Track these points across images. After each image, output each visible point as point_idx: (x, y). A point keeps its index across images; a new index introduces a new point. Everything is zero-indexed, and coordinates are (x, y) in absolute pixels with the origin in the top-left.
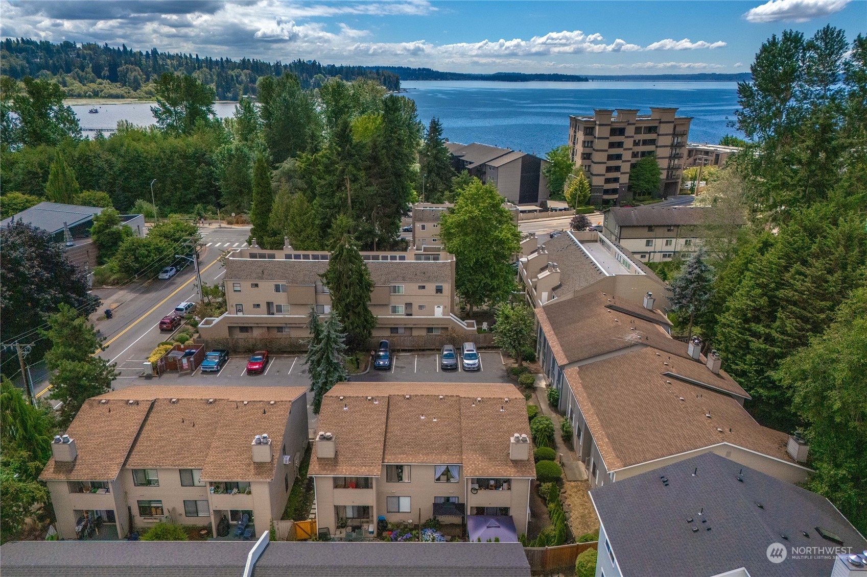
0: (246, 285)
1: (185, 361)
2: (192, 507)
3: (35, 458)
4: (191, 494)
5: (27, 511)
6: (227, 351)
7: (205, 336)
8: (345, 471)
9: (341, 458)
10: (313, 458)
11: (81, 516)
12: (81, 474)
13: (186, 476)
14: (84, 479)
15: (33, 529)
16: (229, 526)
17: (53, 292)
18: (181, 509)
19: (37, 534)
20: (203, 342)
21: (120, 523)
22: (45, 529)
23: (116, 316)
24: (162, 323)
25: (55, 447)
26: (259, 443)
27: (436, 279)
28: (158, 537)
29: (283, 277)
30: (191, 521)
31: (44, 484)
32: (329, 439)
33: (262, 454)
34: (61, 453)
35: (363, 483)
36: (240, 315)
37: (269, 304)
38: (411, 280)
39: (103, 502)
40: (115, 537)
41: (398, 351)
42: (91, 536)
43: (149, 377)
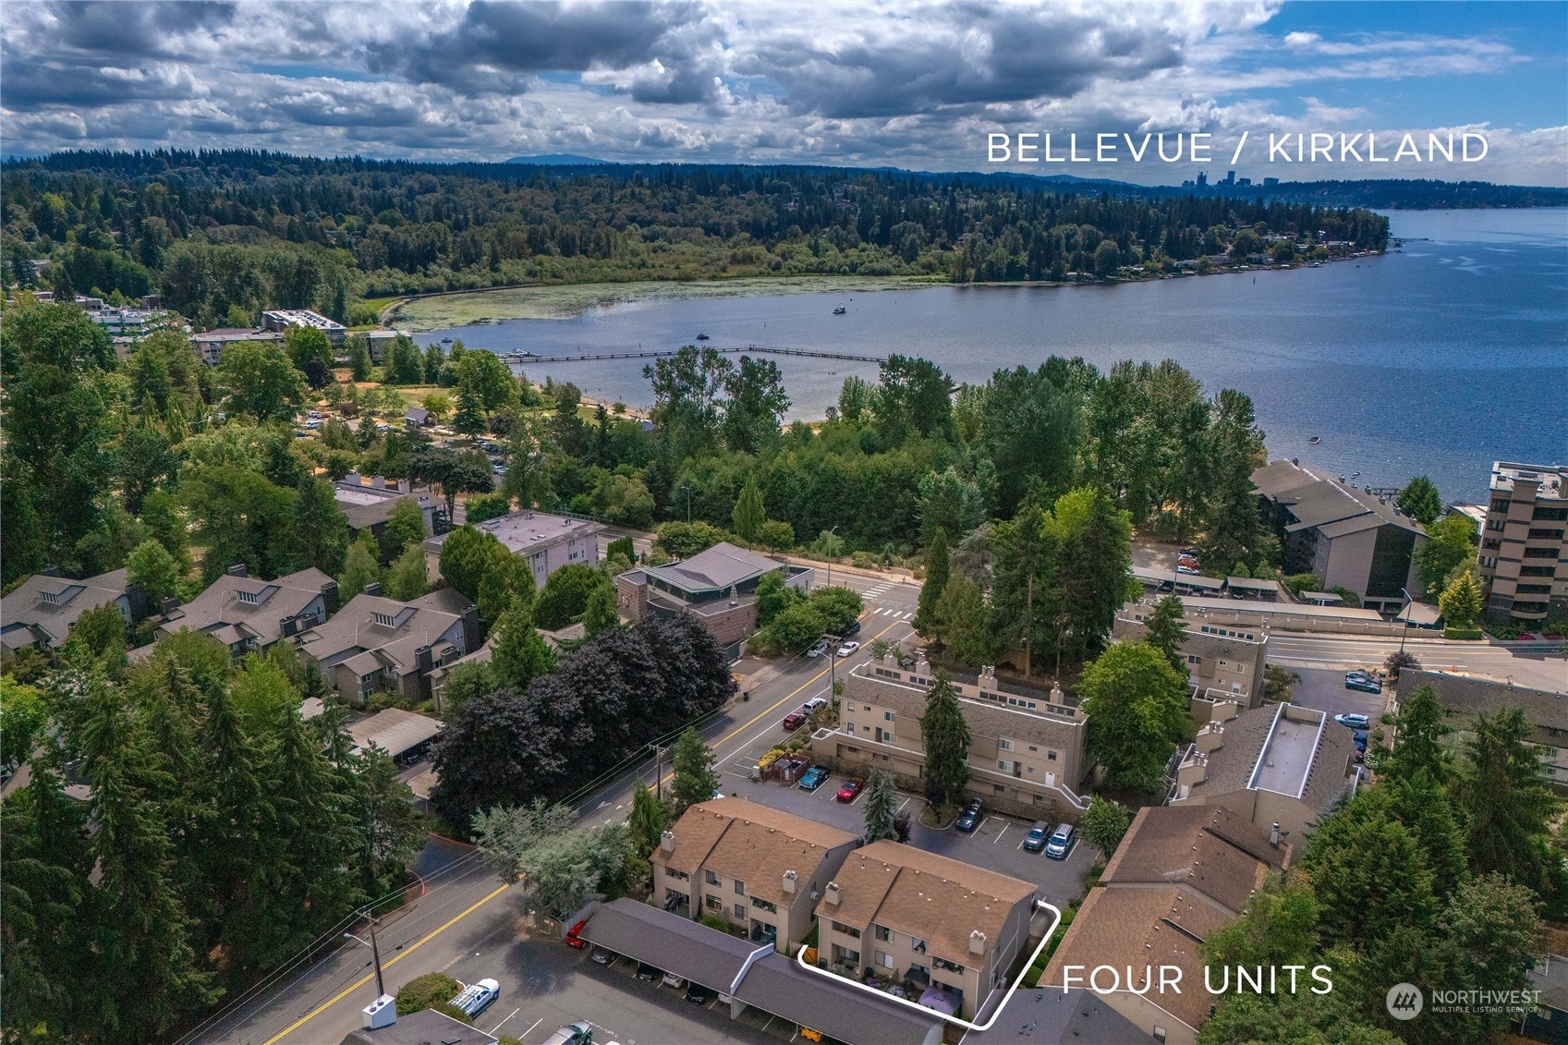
0: (859, 706)
1: (787, 773)
2: (740, 911)
3: (649, 844)
4: (742, 901)
5: (639, 881)
6: (828, 769)
7: (817, 749)
8: (842, 919)
9: (842, 907)
10: (823, 902)
11: (670, 893)
12: (675, 865)
13: (739, 888)
14: (675, 867)
15: (641, 892)
16: (761, 934)
17: (699, 681)
18: (732, 910)
19: (641, 897)
20: (811, 755)
21: (692, 906)
22: (647, 895)
23: (753, 698)
24: (786, 721)
25: (663, 839)
26: (788, 877)
27: (1051, 743)
28: (709, 924)
29: (894, 707)
30: (737, 921)
31: (651, 863)
32: (835, 889)
33: (789, 886)
34: (666, 844)
35: (855, 933)
36: (851, 735)
37: (879, 730)
38: (1023, 738)
39: (684, 887)
40: (687, 916)
41: (995, 812)
42: (673, 910)
43: (755, 780)
